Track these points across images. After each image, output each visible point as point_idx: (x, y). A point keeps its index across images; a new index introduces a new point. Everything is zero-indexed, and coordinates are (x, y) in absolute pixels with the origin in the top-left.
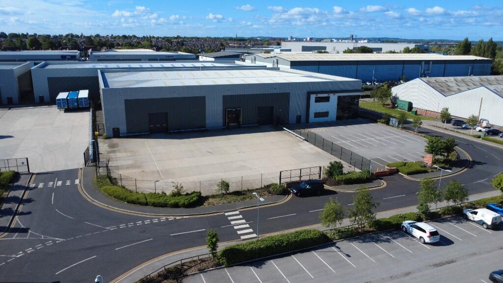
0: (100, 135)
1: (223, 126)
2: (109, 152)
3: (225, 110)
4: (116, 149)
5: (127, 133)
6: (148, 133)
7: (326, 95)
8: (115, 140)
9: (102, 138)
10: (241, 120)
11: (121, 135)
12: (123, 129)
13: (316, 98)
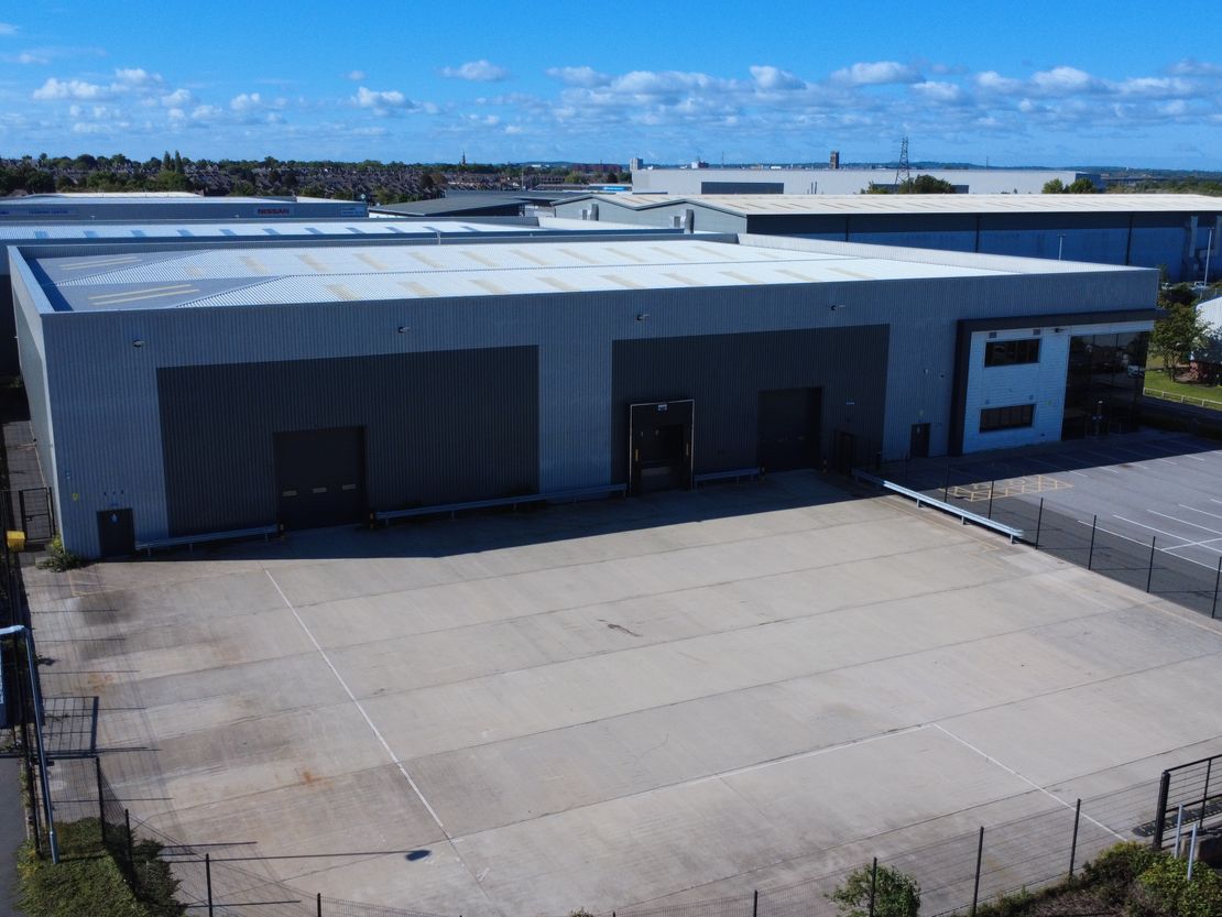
0: (32, 547)
1: (613, 483)
2: (92, 651)
3: (621, 409)
4: (123, 628)
5: (173, 533)
6: (272, 529)
7: (1026, 334)
8: (115, 575)
9: (47, 565)
10: (691, 450)
11: (138, 546)
12: (151, 512)
13: (990, 346)
